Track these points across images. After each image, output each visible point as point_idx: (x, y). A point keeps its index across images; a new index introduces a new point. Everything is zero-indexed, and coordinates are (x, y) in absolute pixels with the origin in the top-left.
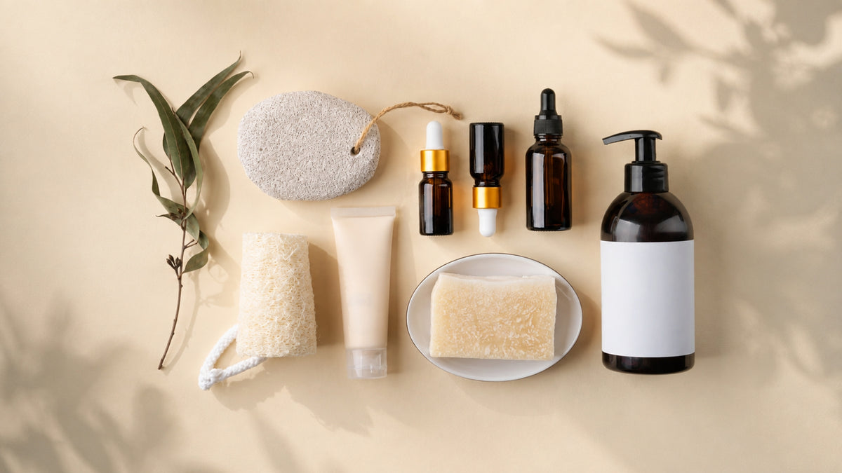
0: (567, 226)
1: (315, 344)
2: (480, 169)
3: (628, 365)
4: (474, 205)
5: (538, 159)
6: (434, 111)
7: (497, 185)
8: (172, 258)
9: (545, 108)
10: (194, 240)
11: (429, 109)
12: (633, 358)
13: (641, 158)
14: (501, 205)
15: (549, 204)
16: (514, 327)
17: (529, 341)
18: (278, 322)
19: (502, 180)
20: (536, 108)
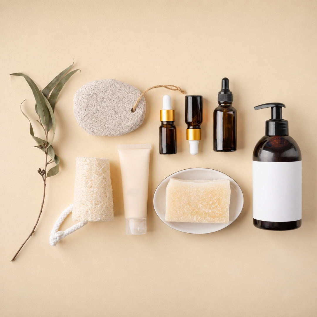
0: (234, 149)
1: (113, 215)
2: (190, 119)
3: (267, 226)
4: (187, 139)
5: (220, 114)
6: (172, 89)
7: (199, 128)
8: (40, 170)
9: (224, 88)
10: (52, 160)
11: (169, 88)
12: (270, 222)
13: (274, 118)
14: (201, 138)
15: (225, 138)
16: (208, 206)
17: (216, 213)
18: (95, 203)
19: (201, 126)
20: (218, 87)
